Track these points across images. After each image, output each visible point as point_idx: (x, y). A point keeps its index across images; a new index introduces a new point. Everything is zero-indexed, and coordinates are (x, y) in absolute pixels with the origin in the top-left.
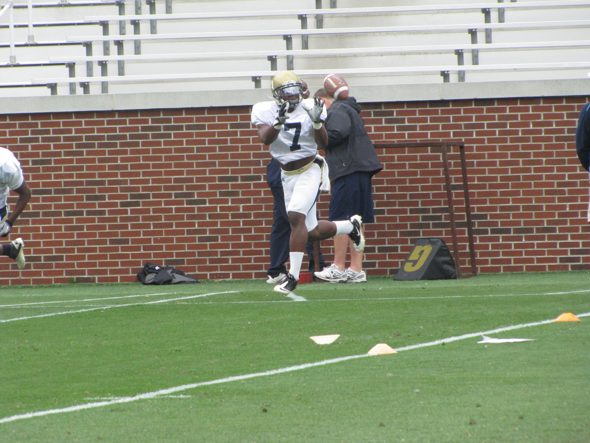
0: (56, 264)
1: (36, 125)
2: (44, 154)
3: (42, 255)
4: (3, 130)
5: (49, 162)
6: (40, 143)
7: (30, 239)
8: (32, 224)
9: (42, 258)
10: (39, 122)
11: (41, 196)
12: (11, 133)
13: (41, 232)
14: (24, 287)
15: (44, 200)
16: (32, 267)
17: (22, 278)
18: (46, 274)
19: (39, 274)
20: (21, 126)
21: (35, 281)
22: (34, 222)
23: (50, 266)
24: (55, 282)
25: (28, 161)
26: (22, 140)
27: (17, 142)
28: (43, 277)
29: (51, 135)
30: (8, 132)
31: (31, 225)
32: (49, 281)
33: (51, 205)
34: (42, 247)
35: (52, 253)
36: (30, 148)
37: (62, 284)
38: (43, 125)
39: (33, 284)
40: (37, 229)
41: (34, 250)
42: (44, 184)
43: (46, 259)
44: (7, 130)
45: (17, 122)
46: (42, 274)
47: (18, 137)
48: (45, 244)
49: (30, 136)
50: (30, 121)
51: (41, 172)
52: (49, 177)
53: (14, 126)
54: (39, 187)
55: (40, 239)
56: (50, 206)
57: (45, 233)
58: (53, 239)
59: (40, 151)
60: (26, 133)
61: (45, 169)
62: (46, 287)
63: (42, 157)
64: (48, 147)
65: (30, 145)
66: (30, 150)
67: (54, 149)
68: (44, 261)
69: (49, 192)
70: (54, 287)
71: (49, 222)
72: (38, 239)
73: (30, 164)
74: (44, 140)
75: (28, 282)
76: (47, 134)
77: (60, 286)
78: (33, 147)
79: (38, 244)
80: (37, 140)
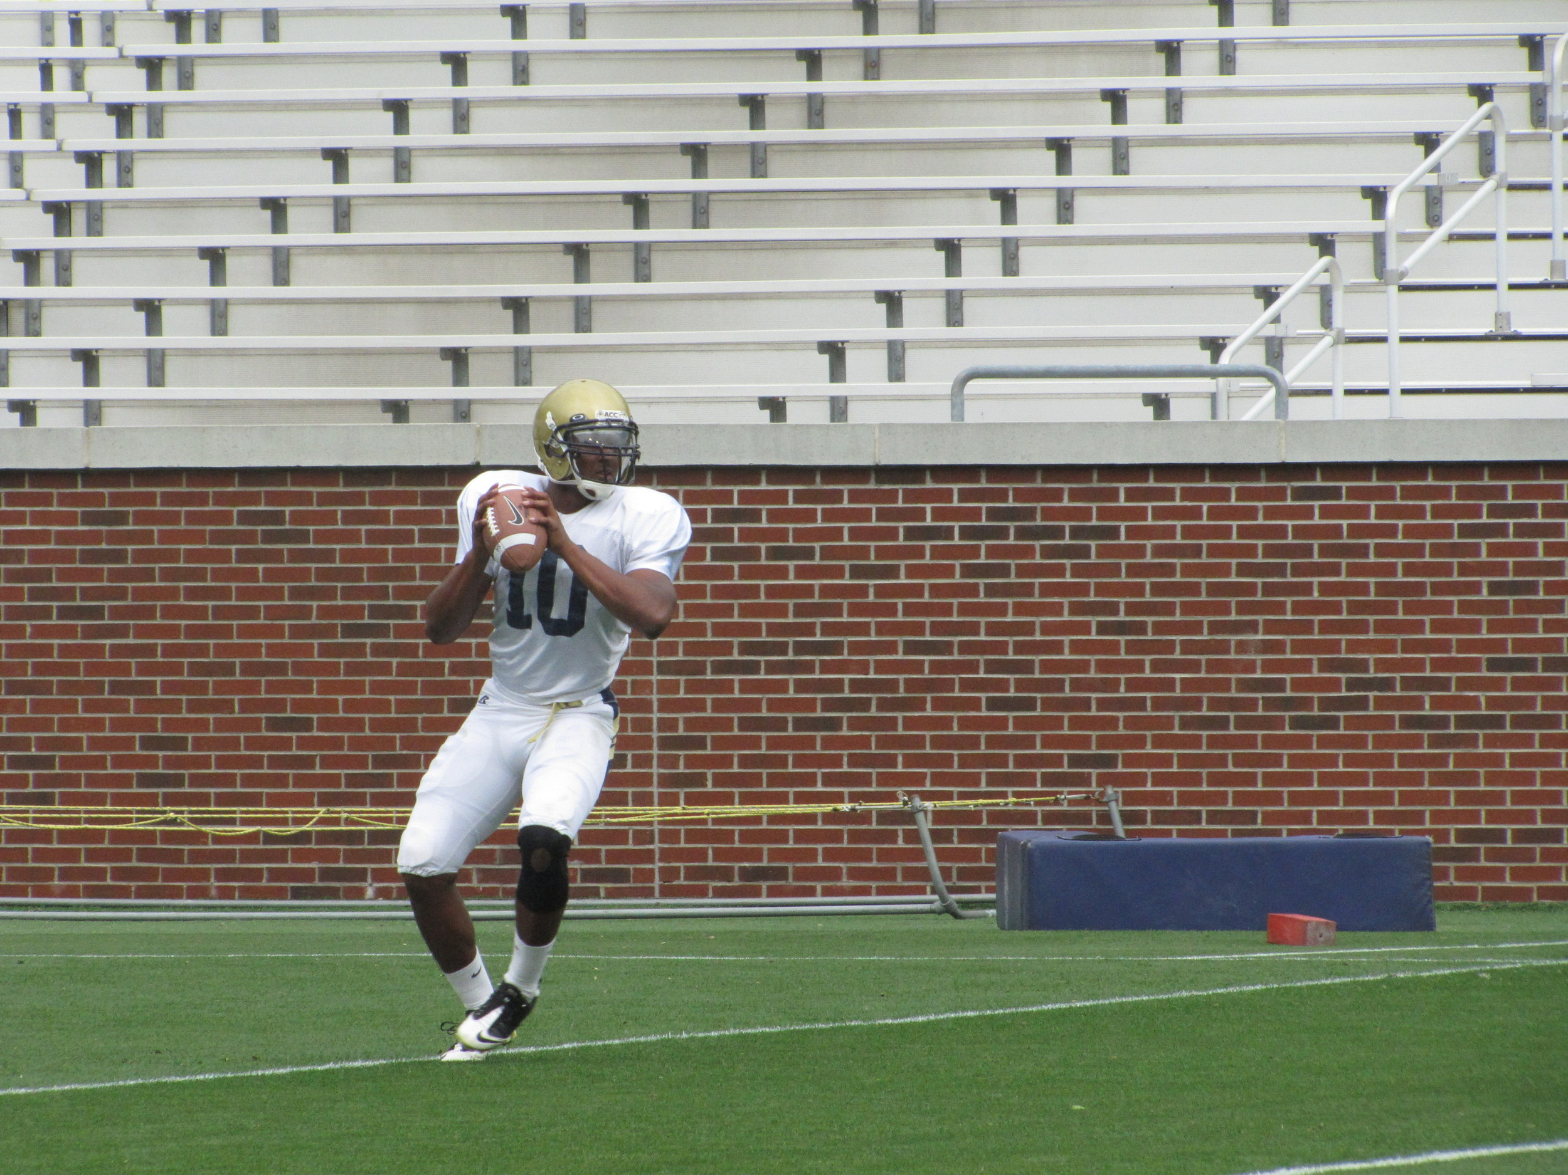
0: (1543, 850)
1: (1501, 492)
2: (1520, 569)
3: (1509, 828)
4: (1418, 503)
5: (1532, 588)
6: (1511, 539)
7: (1478, 785)
8: (1485, 746)
9: (1509, 835)
10: (1510, 484)
11: (1509, 675)
12: (1437, 512)
13: (1507, 767)
14: (1459, 908)
15: (1517, 684)
16: (1482, 858)
17: (1457, 884)
18: (1516, 875)
19: (1498, 874)
20: (1463, 492)
21: (1489, 893)
22: (1490, 741)
23: (1529, 855)
24: (1540, 897)
25: (1479, 583)
26: (1465, 531)
27: (1451, 536)
28: (1508, 883)
29: (1540, 520)
30: (1428, 508)
31: (1481, 750)
32: (1525, 894)
33: (1534, 698)
34: (1508, 806)
35: (1535, 823)
36: (1484, 551)
37: (1555, 902)
38: (1519, 492)
39: (1483, 899)
40: (1498, 760)
41: (1488, 812)
42: (1519, 645)
43: (1519, 836)
44: (1428, 504)
45: (1454, 484)
46: (1508, 876)
47: (1456, 522)
48: (1518, 798)
49: (1484, 520)
50: (1486, 481)
51: (1511, 612)
52: (1531, 626)
53: (1445, 492)
54: (1505, 651)
55: (1504, 785)
56: (1530, 703)
57: (1518, 769)
58: (1538, 787)
59: (1511, 560)
60: (1476, 512)
61: (1520, 607)
62: (1514, 909)
63: (1515, 575)
64: (1531, 550)
65: (1483, 542)
66: (1484, 557)
67: (1546, 554)
68: (1514, 842)
69: (1530, 665)
70: (1534, 908)
71: (1528, 741)
72: (1498, 785)
73: (1485, 591)
74: (1520, 530)
75: (1470, 893)
76: (1529, 517)
77: (1550, 907)
78: (1493, 550)
79: (1499, 798)
80: (1502, 530)
